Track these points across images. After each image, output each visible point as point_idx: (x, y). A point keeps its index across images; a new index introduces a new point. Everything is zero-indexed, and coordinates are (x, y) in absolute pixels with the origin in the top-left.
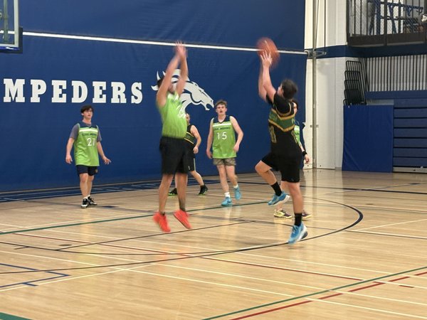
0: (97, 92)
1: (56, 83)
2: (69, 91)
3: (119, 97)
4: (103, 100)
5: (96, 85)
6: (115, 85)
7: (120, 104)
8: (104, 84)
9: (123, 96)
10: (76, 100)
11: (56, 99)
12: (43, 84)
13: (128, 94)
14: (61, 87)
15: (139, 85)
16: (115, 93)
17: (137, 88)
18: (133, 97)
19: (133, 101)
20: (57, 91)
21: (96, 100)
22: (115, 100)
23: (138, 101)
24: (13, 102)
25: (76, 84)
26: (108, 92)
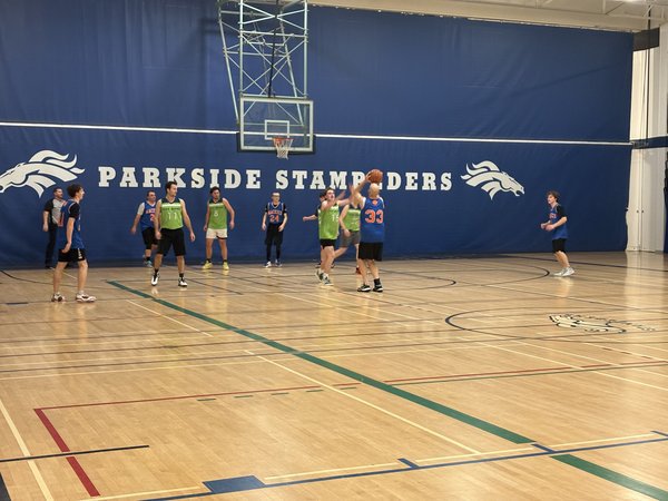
0: (410, 181)
2: (384, 180)
3: (430, 185)
4: (415, 188)
5: (409, 175)
6: (425, 175)
7: (430, 191)
8: (416, 175)
9: (433, 184)
10: (391, 187)
12: (362, 174)
13: (438, 182)
15: (449, 175)
16: (426, 182)
17: (447, 178)
18: (442, 185)
19: (443, 188)
21: (409, 187)
22: (425, 187)
23: (447, 188)
25: (391, 175)
26: (420, 181)
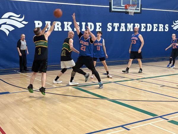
0: (155, 28)
1: (142, 25)
2: (146, 27)
3: (161, 29)
4: (156, 30)
5: (155, 25)
6: (160, 25)
7: (161, 32)
8: (157, 25)
9: (162, 29)
10: (148, 30)
11: (142, 30)
12: (138, 25)
13: (164, 28)
14: (144, 26)
15: (167, 25)
16: (160, 28)
17: (167, 26)
18: (165, 29)
19: (166, 30)
20: (143, 27)
21: (154, 30)
22: (160, 30)
23: (167, 31)
24: (130, 31)
25: (148, 25)
26: (158, 28)
